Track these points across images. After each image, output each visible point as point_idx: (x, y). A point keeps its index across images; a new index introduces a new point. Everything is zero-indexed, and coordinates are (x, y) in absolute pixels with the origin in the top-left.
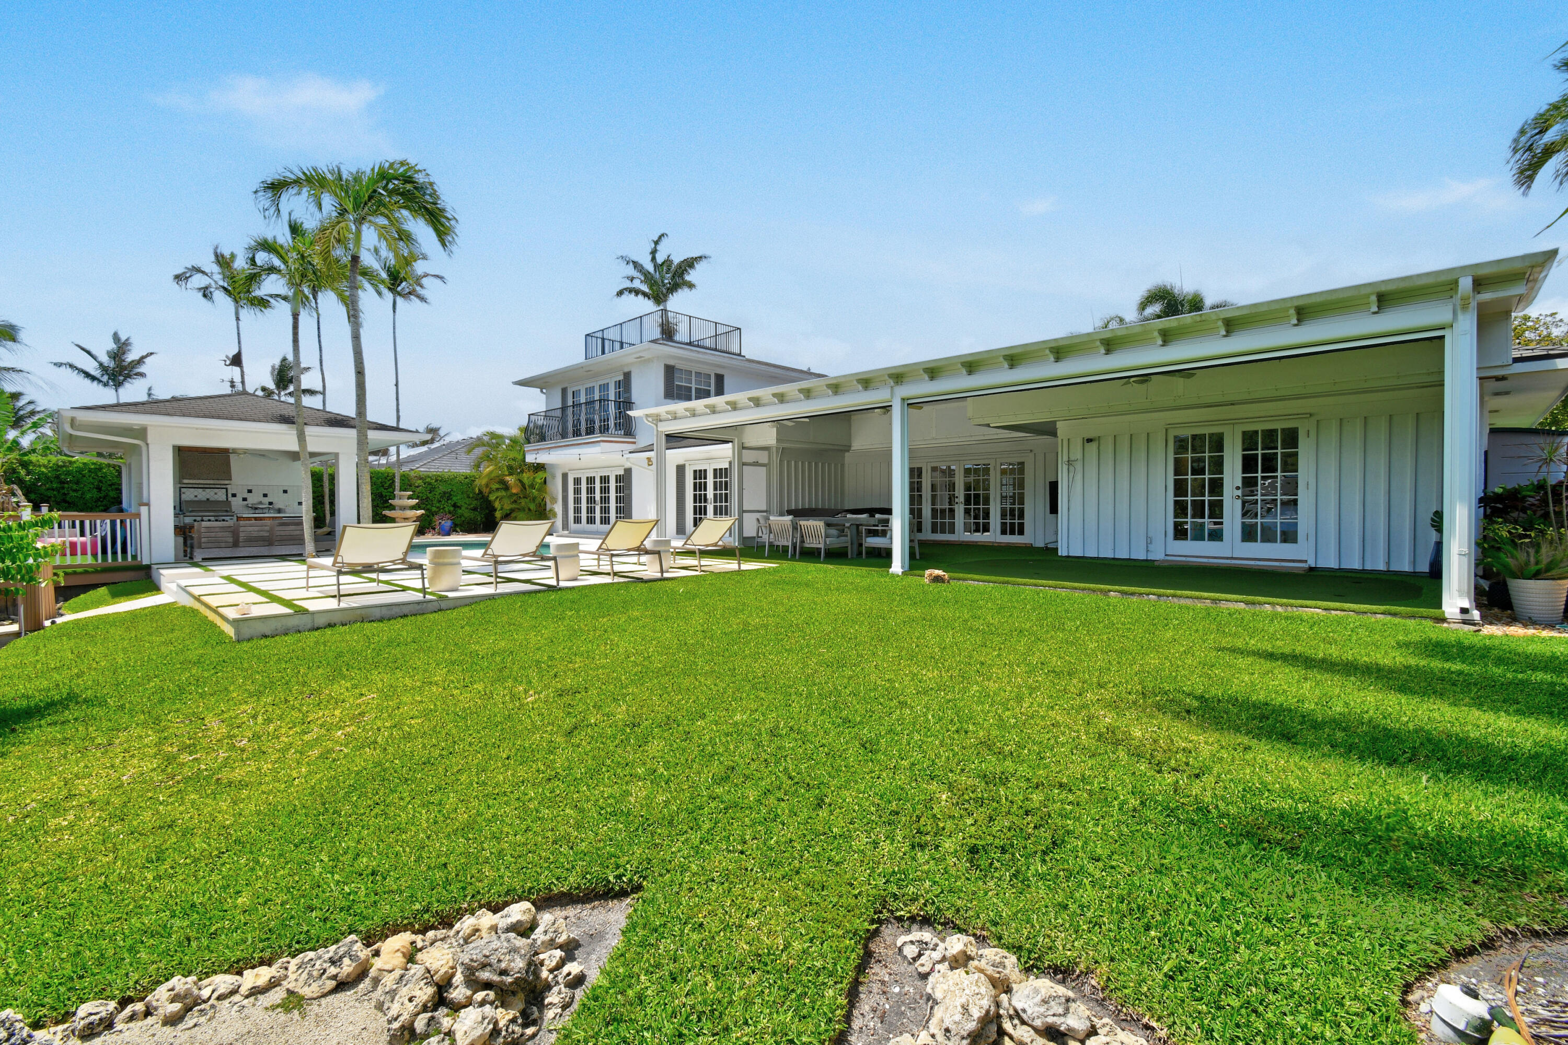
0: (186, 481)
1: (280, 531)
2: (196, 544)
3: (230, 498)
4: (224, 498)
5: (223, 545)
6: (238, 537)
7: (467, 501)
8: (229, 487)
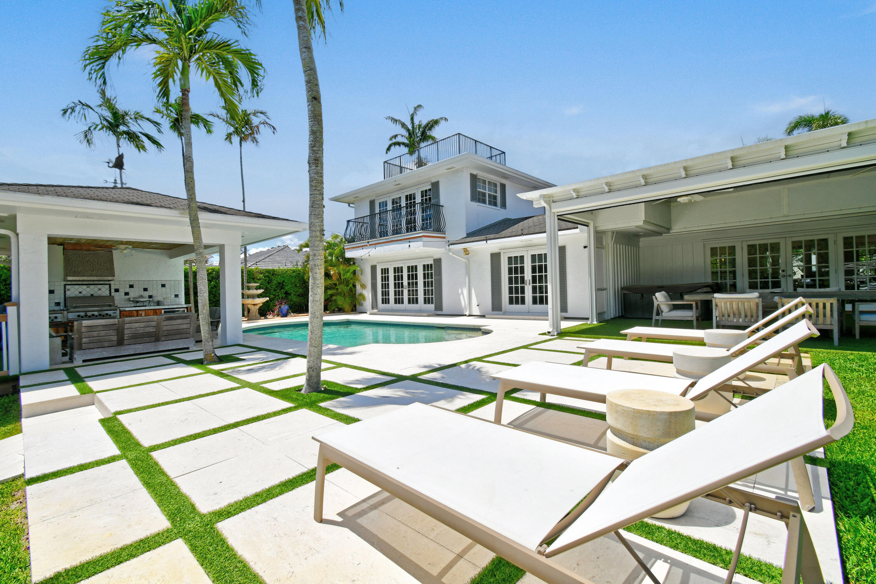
0: (70, 278)
1: (168, 326)
2: (76, 345)
3: (113, 293)
4: (107, 293)
5: (106, 344)
6: (123, 334)
7: (296, 289)
8: (112, 282)
